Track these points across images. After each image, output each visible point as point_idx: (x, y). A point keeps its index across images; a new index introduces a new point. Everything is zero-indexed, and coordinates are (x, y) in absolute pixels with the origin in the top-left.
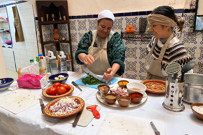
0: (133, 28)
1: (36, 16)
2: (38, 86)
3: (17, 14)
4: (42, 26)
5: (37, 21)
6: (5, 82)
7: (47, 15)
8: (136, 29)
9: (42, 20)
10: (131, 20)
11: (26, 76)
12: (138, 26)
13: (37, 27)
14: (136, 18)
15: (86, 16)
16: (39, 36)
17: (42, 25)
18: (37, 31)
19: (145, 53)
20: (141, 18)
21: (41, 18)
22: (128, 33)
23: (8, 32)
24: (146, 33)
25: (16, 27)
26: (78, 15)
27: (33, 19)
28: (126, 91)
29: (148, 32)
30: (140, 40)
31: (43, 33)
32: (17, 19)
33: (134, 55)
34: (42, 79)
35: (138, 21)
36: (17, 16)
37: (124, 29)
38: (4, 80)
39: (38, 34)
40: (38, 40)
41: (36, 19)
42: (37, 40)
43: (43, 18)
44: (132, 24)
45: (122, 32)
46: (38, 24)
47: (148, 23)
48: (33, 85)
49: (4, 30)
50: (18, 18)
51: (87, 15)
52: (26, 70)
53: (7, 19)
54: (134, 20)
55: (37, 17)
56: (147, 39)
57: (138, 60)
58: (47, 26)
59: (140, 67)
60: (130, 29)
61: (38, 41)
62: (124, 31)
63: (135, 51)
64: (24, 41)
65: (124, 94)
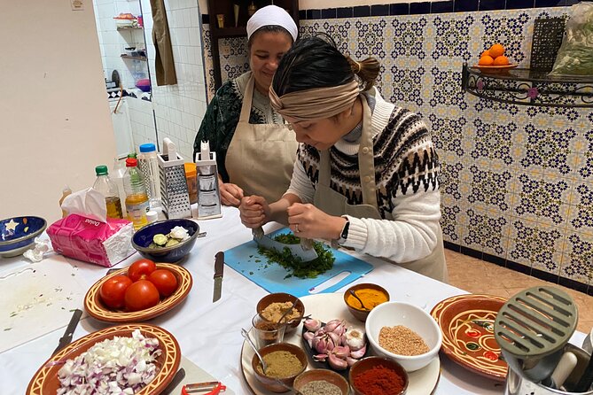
0: (509, 52)
1: (205, 11)
2: (100, 258)
3: (160, 6)
4: (221, 41)
5: (206, 27)
6: (26, 229)
7: (237, 8)
8: (519, 57)
9: (221, 25)
10: (504, 24)
11: (73, 221)
12: (526, 48)
13: (206, 44)
14: (524, 18)
15: (351, 8)
16: (212, 73)
17: (219, 40)
18: (206, 55)
19: (543, 148)
20: (544, 17)
21: (218, 16)
22: (484, 72)
23: (143, 54)
24: (554, 74)
25: (159, 43)
26: (327, 8)
27: (196, 21)
28: (357, 342)
29: (563, 70)
30: (528, 100)
31: (223, 62)
32: (159, 21)
33: (505, 150)
34: (114, 236)
35: (528, 29)
36: (160, 10)
37: (475, 56)
38: (25, 221)
39: (209, 66)
40: (209, 82)
41: (205, 19)
42: (206, 85)
43: (222, 16)
44: (506, 38)
45: (465, 68)
46: (208, 34)
47: (566, 38)
48: (86, 253)
49: (136, 50)
50: (162, 17)
51: (353, 6)
52: (75, 201)
53: (141, 19)
54: (515, 26)
55: (206, 13)
56: (558, 96)
57: (516, 170)
58: (235, 42)
59: (522, 195)
60: (494, 58)
61: (208, 85)
62: (473, 62)
63: (507, 136)
64: (176, 83)
65: (340, 357)
